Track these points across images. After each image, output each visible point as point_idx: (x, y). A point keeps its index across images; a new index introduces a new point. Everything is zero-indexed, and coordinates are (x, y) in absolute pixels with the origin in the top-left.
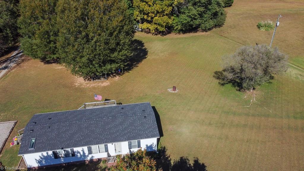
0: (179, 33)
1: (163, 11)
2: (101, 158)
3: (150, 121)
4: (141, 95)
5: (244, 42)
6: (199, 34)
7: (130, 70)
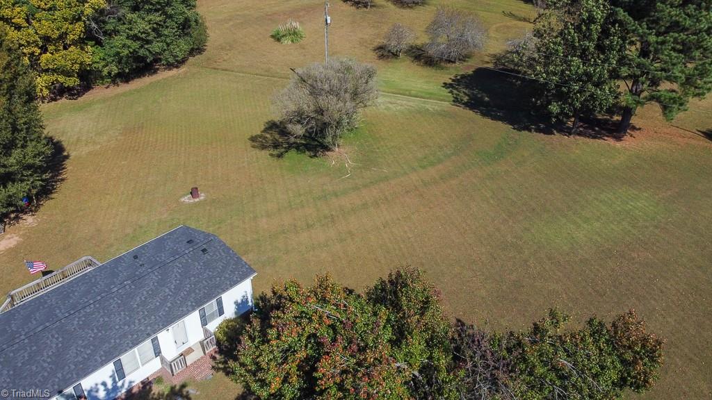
0: (114, 82)
1: (62, 37)
2: (148, 378)
3: (220, 254)
4: (129, 231)
5: (266, 71)
6: (163, 75)
7: (52, 193)
